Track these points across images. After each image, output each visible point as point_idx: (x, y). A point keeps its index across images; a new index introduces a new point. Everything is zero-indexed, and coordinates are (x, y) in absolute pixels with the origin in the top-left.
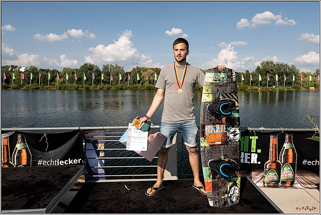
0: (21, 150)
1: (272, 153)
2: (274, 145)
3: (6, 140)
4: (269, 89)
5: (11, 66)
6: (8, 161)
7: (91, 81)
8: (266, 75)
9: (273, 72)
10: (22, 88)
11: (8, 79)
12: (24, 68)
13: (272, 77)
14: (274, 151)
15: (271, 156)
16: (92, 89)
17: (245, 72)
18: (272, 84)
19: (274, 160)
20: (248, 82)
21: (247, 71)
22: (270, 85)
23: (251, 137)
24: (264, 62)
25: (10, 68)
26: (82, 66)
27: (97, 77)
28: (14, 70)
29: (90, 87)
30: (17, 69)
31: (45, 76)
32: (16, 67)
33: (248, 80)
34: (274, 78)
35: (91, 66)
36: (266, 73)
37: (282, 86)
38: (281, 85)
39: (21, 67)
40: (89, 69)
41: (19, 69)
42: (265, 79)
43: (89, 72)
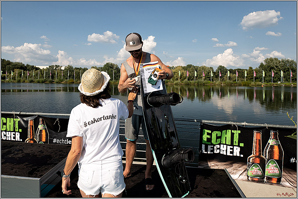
0: (42, 130)
1: (256, 148)
2: (258, 141)
3: (32, 122)
4: (274, 85)
5: (56, 65)
6: (33, 138)
7: (112, 77)
8: (270, 71)
9: (278, 68)
10: (62, 82)
11: (53, 76)
12: (64, 67)
13: (277, 73)
14: (258, 146)
15: (254, 151)
16: (113, 83)
17: (248, 69)
18: (277, 80)
19: (258, 154)
20: (252, 78)
21: (251, 68)
22: (275, 81)
23: (233, 131)
24: (268, 59)
25: (55, 67)
26: (105, 65)
27: (117, 74)
28: (57, 68)
29: (111, 82)
30: (59, 68)
31: (78, 73)
32: (59, 66)
33: (252, 76)
34: (279, 74)
35: (112, 65)
36: (270, 70)
37: (288, 82)
38: (287, 80)
39: (62, 66)
40: (111, 67)
41: (61, 67)
42: (269, 76)
43: (110, 69)
